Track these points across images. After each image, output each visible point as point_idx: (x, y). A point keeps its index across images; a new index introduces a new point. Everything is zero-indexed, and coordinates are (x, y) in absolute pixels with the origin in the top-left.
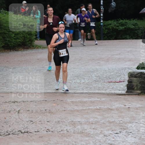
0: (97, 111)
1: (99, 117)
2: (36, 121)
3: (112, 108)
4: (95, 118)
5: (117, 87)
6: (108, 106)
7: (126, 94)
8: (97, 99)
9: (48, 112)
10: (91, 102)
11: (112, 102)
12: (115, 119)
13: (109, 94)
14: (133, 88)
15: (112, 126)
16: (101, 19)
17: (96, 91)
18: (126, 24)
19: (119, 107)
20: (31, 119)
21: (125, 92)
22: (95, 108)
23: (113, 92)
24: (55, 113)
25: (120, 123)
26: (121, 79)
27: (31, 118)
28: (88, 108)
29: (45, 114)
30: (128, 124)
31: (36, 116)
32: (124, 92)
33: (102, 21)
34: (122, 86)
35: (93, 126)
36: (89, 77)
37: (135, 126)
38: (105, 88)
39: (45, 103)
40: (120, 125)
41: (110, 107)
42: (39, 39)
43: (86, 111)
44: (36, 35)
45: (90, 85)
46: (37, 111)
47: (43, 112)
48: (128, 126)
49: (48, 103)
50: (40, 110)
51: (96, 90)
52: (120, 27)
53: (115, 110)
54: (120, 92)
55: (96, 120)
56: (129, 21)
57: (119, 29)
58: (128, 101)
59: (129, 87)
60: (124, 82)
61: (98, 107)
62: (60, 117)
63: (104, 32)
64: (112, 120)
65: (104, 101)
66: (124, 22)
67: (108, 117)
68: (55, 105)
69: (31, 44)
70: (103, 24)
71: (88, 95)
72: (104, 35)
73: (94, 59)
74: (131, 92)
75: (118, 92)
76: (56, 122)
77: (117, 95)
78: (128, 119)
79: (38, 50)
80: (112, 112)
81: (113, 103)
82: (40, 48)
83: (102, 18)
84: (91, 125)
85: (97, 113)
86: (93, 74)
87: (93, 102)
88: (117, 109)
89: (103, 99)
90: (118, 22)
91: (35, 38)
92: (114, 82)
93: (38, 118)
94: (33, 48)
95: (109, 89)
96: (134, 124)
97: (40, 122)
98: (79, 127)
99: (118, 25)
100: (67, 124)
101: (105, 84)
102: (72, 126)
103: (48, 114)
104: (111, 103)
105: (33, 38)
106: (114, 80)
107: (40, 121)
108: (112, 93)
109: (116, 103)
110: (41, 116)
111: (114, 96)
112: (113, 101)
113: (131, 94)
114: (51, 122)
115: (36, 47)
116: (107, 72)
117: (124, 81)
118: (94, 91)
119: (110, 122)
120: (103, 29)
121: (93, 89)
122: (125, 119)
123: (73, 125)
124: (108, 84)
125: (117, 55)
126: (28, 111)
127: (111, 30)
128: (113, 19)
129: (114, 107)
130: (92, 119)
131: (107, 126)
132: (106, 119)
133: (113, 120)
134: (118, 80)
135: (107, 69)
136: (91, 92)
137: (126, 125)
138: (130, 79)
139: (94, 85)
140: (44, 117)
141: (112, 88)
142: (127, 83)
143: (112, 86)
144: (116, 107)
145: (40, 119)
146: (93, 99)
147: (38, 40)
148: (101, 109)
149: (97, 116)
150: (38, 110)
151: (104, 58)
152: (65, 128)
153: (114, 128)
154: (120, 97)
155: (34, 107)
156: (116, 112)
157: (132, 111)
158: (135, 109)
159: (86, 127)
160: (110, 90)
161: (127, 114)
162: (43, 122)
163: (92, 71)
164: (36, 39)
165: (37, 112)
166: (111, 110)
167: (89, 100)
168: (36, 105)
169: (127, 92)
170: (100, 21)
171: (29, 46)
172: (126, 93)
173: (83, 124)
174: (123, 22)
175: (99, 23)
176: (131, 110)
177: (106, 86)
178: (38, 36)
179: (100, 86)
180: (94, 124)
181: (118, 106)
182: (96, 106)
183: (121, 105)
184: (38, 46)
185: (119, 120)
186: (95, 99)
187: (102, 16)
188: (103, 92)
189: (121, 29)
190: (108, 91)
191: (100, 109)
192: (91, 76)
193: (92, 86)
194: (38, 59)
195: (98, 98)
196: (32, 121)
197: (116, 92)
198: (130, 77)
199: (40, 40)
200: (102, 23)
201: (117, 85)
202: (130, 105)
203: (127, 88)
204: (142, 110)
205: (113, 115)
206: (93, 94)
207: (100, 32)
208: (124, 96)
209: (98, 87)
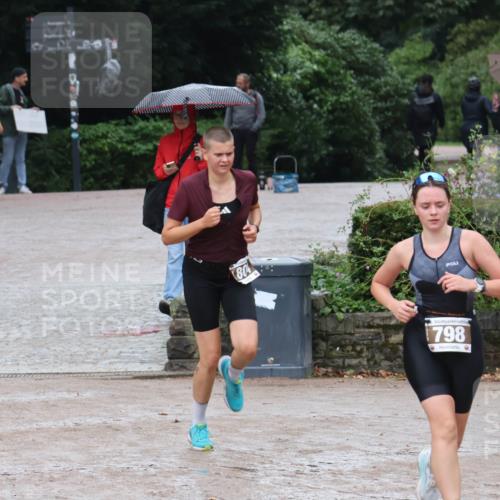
0: (67, 434)
1: (74, 456)
4: (61, 460)
5: (133, 352)
6: (105, 417)
7: (167, 373)
8: (66, 395)
10: (46, 405)
11: (119, 402)
12: (129, 461)
13: (105, 377)
14: (190, 352)
15: (121, 486)
16: (70, 117)
17: (63, 367)
18: (158, 134)
19: (143, 419)
21: (163, 367)
22: (61, 424)
23: (120, 367)
25: (146, 476)
26: (145, 322)
28: (34, 426)
30: (174, 477)
32: (158, 368)
33: (75, 126)
34: (149, 348)
35: (56, 489)
36: (37, 317)
38: (93, 356)
40: (147, 481)
41: (110, 421)
43: (30, 438)
45: (42, 346)
48: (176, 484)
51: (61, 364)
52: (138, 145)
53: (130, 431)
54: (144, 369)
55: (63, 465)
56: (168, 125)
57: (134, 153)
58: (173, 397)
59: (174, 349)
60: (158, 334)
61: (70, 423)
63: (83, 163)
64: (119, 466)
65: (90, 399)
66: (151, 128)
67: (105, 457)
70: (80, 135)
71: (33, 381)
72: (84, 175)
73: (52, 258)
74: (183, 367)
75: (136, 370)
77: (136, 378)
78: (173, 460)
80: (121, 436)
81: (121, 406)
83: (74, 114)
84: (49, 483)
85: (67, 443)
87: (53, 405)
88: (137, 428)
89: (88, 394)
90: (131, 128)
95: (105, 359)
98: (6, 493)
99: (131, 137)
101: (91, 341)
104: (113, 406)
108: (118, 374)
109: (130, 407)
111: (124, 381)
112: (121, 400)
113: (181, 373)
117: (156, 332)
118: (54, 367)
119: (113, 474)
120: (81, 155)
121: (52, 359)
122: (164, 461)
124: (103, 340)
125: (131, 240)
127: (109, 155)
128: (113, 119)
129: (124, 422)
130: (51, 465)
131: (101, 487)
132: (99, 463)
133: (124, 465)
136: (44, 371)
137: (168, 482)
138: (178, 323)
139: (56, 348)
141: (115, 355)
142: (169, 337)
143: (116, 348)
144: (132, 420)
146: (51, 396)
148: (80, 430)
149: (68, 453)
151: (84, 253)
154: (146, 387)
156: (134, 438)
159: (29, 491)
160: (110, 363)
161: (171, 444)
166: (117, 430)
167: (38, 398)
169: (169, 367)
170: (69, 124)
172: (166, 369)
173: (19, 482)
174: (147, 127)
175: (65, 132)
176: (185, 427)
177: (97, 349)
179: (77, 349)
180: (59, 479)
181: (138, 415)
182: (63, 419)
183: (147, 413)
185: (142, 466)
186: (60, 395)
187: (74, 110)
188: (87, 368)
189: (142, 152)
190: (102, 367)
191: (77, 428)
193: (48, 348)
195: (69, 391)
197: (130, 369)
198: (177, 317)
200: (75, 131)
201: (134, 345)
202: (181, 411)
203: (168, 352)
204: (219, 427)
205: (122, 448)
206: (51, 376)
207: (69, 163)
208: (158, 381)
209: (69, 353)
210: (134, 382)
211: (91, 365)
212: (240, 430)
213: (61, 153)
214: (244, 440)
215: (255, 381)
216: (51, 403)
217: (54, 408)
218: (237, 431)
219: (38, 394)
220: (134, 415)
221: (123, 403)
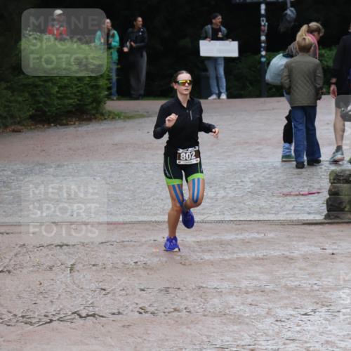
0: (257, 262)
1: (262, 277)
2: (112, 290)
3: (292, 254)
4: (253, 279)
5: (303, 207)
6: (284, 250)
7: (326, 221)
8: (256, 235)
9: (141, 266)
10: (243, 242)
11: (293, 241)
12: (300, 281)
13: (283, 224)
14: (343, 207)
15: (295, 297)
16: (261, 47)
17: (254, 216)
19: (311, 252)
20: (101, 285)
21: (323, 217)
22: (253, 255)
23: (294, 217)
24: (158, 270)
25: (312, 291)
26: (311, 186)
27: (101, 282)
28: (235, 256)
29: (135, 272)
30: (331, 292)
31: (114, 277)
32: (320, 218)
33: (263, 53)
34: (314, 204)
35: (250, 299)
36: (237, 183)
38: (275, 209)
39: (134, 245)
40: (312, 294)
41: (287, 253)
42: (115, 98)
44: (109, 89)
45: (240, 202)
46: (115, 265)
47: (131, 267)
48: (333, 297)
49: (140, 246)
50: (123, 263)
51: (253, 214)
53: (301, 260)
54: (310, 218)
55: (255, 283)
56: (328, 52)
58: (330, 237)
59: (331, 205)
60: (320, 194)
61: (259, 255)
62: (171, 278)
64: (292, 284)
65: (272, 238)
67: (283, 277)
68: (157, 250)
69: (97, 109)
70: (267, 59)
71: (234, 226)
74: (337, 217)
75: (305, 218)
76: (160, 290)
77: (304, 224)
78: (331, 280)
79: (114, 122)
81: (295, 243)
82: (119, 117)
83: (263, 45)
84: (245, 295)
85: (257, 268)
86: (244, 177)
87: (248, 242)
88: (305, 258)
89: (271, 235)
91: (107, 95)
92: (297, 195)
93: (119, 283)
94: (103, 118)
95: (283, 211)
97: (124, 292)
98: (216, 301)
100: (188, 295)
101: (274, 198)
102: (199, 299)
103: (142, 273)
104: (289, 243)
105: (102, 95)
106: (295, 190)
107: (123, 290)
108: (292, 221)
109: (301, 244)
110: (124, 278)
111: (296, 227)
112: (295, 239)
113: (336, 221)
114: (150, 291)
115: (109, 115)
117: (318, 193)
118: (248, 216)
119: (289, 289)
121: (247, 211)
122: (323, 281)
123: (201, 296)
124: (281, 198)
126: (94, 265)
129: (296, 253)
130: (247, 282)
131: (281, 298)
132: (280, 282)
133: (297, 283)
134: (306, 190)
136: (242, 219)
137: (327, 295)
138: (334, 187)
139: (250, 203)
140: (132, 278)
141: (290, 208)
142: (328, 196)
143: (290, 203)
144: (303, 253)
145: (123, 284)
146: (246, 236)
147: (113, 100)
148: (266, 259)
149: (258, 275)
150: (117, 263)
151: (269, 139)
152: (181, 303)
153: (298, 301)
154: (312, 230)
155: (108, 255)
156: (303, 265)
157: (341, 262)
158: (346, 257)
159: (232, 300)
160: (287, 214)
161: (329, 269)
162: (130, 291)
163: (244, 170)
164: (109, 97)
165: (115, 268)
167: (237, 237)
168: (113, 252)
169: (327, 217)
170: (260, 51)
171: (94, 115)
172: (325, 219)
173: (225, 294)
175: (257, 57)
176: (339, 258)
177: (277, 205)
178: (114, 90)
179: (264, 204)
180: (252, 292)
181: (306, 249)
182: (255, 251)
183: (313, 248)
184: (114, 113)
185: (309, 284)
186: (252, 235)
187: (264, 42)
188: (271, 217)
190: (282, 217)
191: (264, 258)
192: (242, 181)
193: (244, 204)
194: (116, 145)
195: (258, 233)
196: (104, 290)
197: (301, 218)
198: (334, 183)
199: (118, 99)
200: (264, 56)
201: (303, 202)
202: (336, 247)
203: (327, 206)
205: (295, 271)
206: (246, 223)
208: (320, 227)
209: (258, 207)
210: (303, 227)
211: (273, 215)
213: (253, 71)
217: (249, 244)
219: (237, 234)
220: (303, 249)
221: (296, 241)
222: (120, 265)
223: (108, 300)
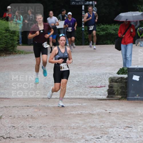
0: (78, 116)
1: (80, 122)
2: (18, 127)
3: (93, 113)
4: (77, 123)
5: (98, 92)
6: (90, 111)
7: (107, 99)
8: (78, 104)
9: (30, 117)
10: (73, 107)
12: (96, 124)
13: (89, 99)
14: (114, 93)
15: (94, 131)
16: (82, 24)
18: (107, 29)
19: (100, 112)
20: (13, 125)
21: (106, 97)
22: (77, 113)
23: (94, 97)
24: (37, 118)
25: (101, 128)
26: (102, 84)
27: (13, 123)
28: (69, 113)
29: (27, 119)
30: (109, 129)
31: (19, 122)
32: (105, 97)
33: (83, 26)
34: (103, 91)
35: (75, 131)
36: (71, 82)
37: (116, 130)
38: (86, 93)
39: (27, 108)
40: (101, 130)
41: (91, 112)
42: (21, 45)
43: (68, 116)
44: (18, 41)
45: (72, 90)
46: (19, 116)
47: (26, 117)
48: (109, 131)
49: (30, 108)
50: (22, 115)
51: (77, 95)
52: (101, 32)
53: (97, 115)
54: (101, 97)
55: (77, 124)
56: (110, 26)
57: (100, 35)
58: (109, 105)
59: (110, 92)
60: (105, 87)
61: (79, 112)
62: (42, 122)
63: (85, 37)
64: (93, 125)
65: (85, 106)
66: (105, 27)
67: (89, 122)
68: (37, 110)
69: (13, 49)
70: (85, 29)
71: (69, 100)
72: (86, 41)
73: (75, 65)
74: (112, 97)
75: (99, 97)
76: (38, 127)
77: (98, 100)
78: (109, 124)
79: (20, 55)
80: (94, 117)
81: (94, 108)
82: (22, 53)
83: (83, 23)
84: (73, 130)
85: (78, 118)
86: (74, 79)
87: (75, 107)
88: (98, 114)
89: (84, 104)
90: (99, 27)
91: (17, 43)
92: (96, 87)
93: (20, 124)
94: (16, 53)
95: (90, 94)
96: (115, 129)
97: (22, 128)
98: (61, 132)
99: (99, 30)
100: (49, 129)
101: (86, 89)
102: (54, 131)
103: (30, 119)
104: (92, 108)
105: (15, 43)
106: (95, 85)
107: (22, 127)
108: (93, 98)
109: (97, 108)
110: (23, 122)
111: (95, 101)
112: (94, 106)
113: (111, 99)
114: (33, 127)
115: (18, 52)
116: (88, 77)
117: (104, 87)
118: (75, 96)
119: (91, 127)
120: (85, 35)
121: (75, 94)
122: (105, 124)
123: (54, 130)
124: (89, 89)
125: (98, 60)
126: (10, 116)
129: (95, 112)
130: (74, 124)
131: (88, 131)
132: (87, 124)
133: (95, 125)
134: (99, 85)
135: (88, 74)
136: (72, 97)
137: (107, 130)
138: (111, 84)
139: (76, 91)
140: (26, 122)
141: (93, 93)
142: (108, 88)
143: (93, 91)
144: (97, 112)
145: (22, 125)
146: (74, 104)
147: (20, 45)
148: (82, 115)
149: (78, 121)
150: (20, 116)
151: (85, 63)
152: (46, 133)
153: (95, 133)
154: (101, 102)
155: (16, 112)
156: (98, 117)
157: (113, 116)
158: (115, 114)
159: (67, 132)
160: (91, 95)
161: (108, 119)
162: (25, 128)
163: (74, 77)
164: (18, 44)
165: (19, 117)
166: (93, 115)
167: (70, 105)
168: (18, 111)
169: (108, 97)
170: (82, 26)
171: (12, 52)
172: (107, 98)
173: (65, 129)
174: (104, 27)
176: (112, 114)
177: (87, 91)
178: (20, 41)
179: (82, 91)
180: (76, 128)
181: (99, 111)
182: (77, 111)
183: (102, 110)
184: (20, 51)
185: (100, 125)
186: (77, 104)
188: (85, 97)
189: (102, 34)
190: (89, 97)
191: (81, 114)
192: (73, 81)
193: (74, 91)
194: (21, 65)
195: (79, 103)
196: (14, 127)
197: (97, 97)
198: (111, 82)
199: (22, 45)
200: (83, 28)
201: (98, 90)
202: (111, 110)
203: (108, 92)
204: (122, 115)
205: (94, 120)
206: (74, 99)
207: (81, 37)
208: (105, 101)
209: (79, 92)
210: (98, 101)
211: (85, 96)
212: (128, 115)
213: (79, 34)
214: (129, 118)
215: (133, 101)
216: (74, 107)
217: (75, 108)
218: (127, 116)
219: (70, 104)
220: (98, 110)
221: (94, 107)
222: (21, 116)
223: (16, 131)
